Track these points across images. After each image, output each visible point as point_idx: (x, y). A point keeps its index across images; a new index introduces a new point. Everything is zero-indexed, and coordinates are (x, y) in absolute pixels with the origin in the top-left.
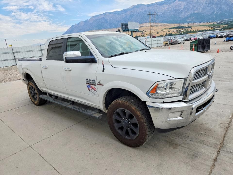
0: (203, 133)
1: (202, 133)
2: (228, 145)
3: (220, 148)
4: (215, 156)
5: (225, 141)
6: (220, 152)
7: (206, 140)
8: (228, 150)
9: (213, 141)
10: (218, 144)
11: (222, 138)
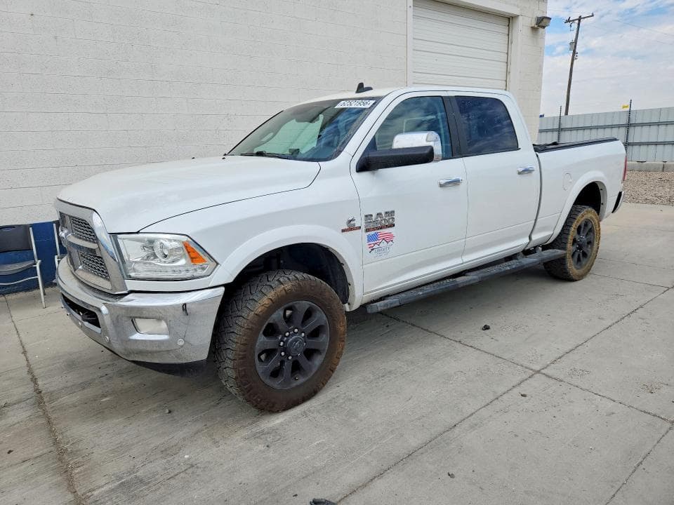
0: (104, 400)
1: (107, 399)
2: (29, 413)
3: (42, 398)
4: (40, 383)
5: (41, 414)
6: (35, 393)
7: (79, 393)
8: (22, 405)
9: (66, 399)
10: (51, 401)
11: (53, 416)
